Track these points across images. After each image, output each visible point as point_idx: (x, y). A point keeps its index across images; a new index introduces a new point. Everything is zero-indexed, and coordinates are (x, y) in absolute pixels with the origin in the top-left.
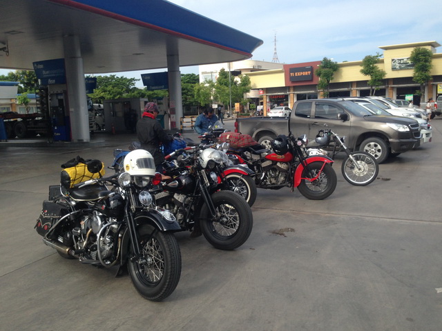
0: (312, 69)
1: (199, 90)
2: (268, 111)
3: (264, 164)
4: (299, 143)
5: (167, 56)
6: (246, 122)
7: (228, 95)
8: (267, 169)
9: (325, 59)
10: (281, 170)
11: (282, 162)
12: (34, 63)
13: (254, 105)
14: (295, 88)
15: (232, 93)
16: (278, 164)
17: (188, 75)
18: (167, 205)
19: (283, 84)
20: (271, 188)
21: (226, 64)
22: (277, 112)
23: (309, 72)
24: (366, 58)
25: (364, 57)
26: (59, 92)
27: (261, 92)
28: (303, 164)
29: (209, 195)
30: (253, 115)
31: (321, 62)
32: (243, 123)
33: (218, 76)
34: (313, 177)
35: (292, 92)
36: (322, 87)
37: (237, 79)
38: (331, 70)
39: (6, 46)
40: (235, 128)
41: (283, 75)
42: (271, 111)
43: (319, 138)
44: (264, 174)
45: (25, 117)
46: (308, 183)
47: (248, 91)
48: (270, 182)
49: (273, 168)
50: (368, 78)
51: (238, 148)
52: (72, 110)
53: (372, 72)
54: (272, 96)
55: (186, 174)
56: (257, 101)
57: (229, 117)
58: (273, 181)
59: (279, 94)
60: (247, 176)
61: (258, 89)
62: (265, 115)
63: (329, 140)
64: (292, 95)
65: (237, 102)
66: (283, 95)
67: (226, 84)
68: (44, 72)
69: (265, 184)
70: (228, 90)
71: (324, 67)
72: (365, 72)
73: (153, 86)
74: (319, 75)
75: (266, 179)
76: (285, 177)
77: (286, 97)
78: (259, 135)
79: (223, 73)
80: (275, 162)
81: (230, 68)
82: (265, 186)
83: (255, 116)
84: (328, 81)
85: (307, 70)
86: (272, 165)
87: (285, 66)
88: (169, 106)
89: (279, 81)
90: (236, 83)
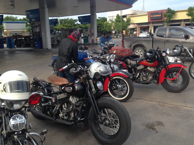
0: (162, 14)
1: (106, 24)
2: (139, 34)
3: (139, 68)
4: (164, 54)
5: (90, 7)
6: (128, 40)
7: (120, 27)
8: (141, 71)
9: (168, 9)
10: (150, 72)
11: (151, 66)
12: (26, 11)
13: (132, 31)
14: (153, 23)
15: (122, 25)
16: (148, 68)
17: (102, 18)
18: (65, 104)
19: (147, 21)
20: (143, 83)
21: (120, 11)
22: (144, 35)
23: (160, 15)
24: (189, 8)
25: (188, 8)
26: (37, 25)
27: (136, 25)
28: (166, 69)
29: (95, 101)
30: (132, 36)
31: (167, 10)
32: (126, 41)
33: (116, 18)
34: (173, 78)
35: (151, 25)
36: (166, 22)
37: (125, 19)
38: (172, 14)
39: (13, 3)
40: (122, 43)
41: (147, 17)
42: (141, 34)
43: (175, 51)
44: (138, 74)
45: (26, 37)
46: (169, 81)
47: (130, 25)
48: (143, 79)
49: (145, 70)
50: (190, 18)
51: (122, 57)
52: (43, 34)
53: (192, 15)
54: (141, 27)
55: (78, 82)
56: (133, 29)
57: (120, 37)
58: (145, 79)
59: (145, 26)
60: (127, 78)
61: (134, 24)
62: (137, 36)
63: (181, 52)
64: (151, 26)
65: (124, 30)
66: (146, 26)
67: (119, 22)
68: (30, 16)
69: (139, 80)
70: (120, 24)
71: (168, 12)
72: (189, 15)
73: (83, 22)
74: (165, 16)
75: (140, 77)
76: (153, 77)
77: (148, 27)
78: (135, 47)
79: (118, 16)
80: (146, 67)
81: (121, 14)
82: (139, 82)
83: (133, 37)
84: (170, 19)
85: (159, 14)
86: (144, 68)
87: (148, 12)
88: (91, 32)
89: (145, 19)
90: (124, 21)
